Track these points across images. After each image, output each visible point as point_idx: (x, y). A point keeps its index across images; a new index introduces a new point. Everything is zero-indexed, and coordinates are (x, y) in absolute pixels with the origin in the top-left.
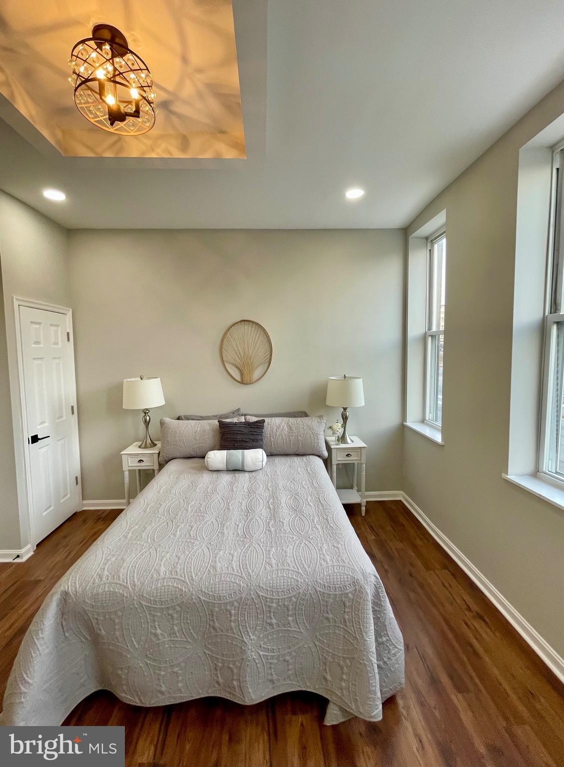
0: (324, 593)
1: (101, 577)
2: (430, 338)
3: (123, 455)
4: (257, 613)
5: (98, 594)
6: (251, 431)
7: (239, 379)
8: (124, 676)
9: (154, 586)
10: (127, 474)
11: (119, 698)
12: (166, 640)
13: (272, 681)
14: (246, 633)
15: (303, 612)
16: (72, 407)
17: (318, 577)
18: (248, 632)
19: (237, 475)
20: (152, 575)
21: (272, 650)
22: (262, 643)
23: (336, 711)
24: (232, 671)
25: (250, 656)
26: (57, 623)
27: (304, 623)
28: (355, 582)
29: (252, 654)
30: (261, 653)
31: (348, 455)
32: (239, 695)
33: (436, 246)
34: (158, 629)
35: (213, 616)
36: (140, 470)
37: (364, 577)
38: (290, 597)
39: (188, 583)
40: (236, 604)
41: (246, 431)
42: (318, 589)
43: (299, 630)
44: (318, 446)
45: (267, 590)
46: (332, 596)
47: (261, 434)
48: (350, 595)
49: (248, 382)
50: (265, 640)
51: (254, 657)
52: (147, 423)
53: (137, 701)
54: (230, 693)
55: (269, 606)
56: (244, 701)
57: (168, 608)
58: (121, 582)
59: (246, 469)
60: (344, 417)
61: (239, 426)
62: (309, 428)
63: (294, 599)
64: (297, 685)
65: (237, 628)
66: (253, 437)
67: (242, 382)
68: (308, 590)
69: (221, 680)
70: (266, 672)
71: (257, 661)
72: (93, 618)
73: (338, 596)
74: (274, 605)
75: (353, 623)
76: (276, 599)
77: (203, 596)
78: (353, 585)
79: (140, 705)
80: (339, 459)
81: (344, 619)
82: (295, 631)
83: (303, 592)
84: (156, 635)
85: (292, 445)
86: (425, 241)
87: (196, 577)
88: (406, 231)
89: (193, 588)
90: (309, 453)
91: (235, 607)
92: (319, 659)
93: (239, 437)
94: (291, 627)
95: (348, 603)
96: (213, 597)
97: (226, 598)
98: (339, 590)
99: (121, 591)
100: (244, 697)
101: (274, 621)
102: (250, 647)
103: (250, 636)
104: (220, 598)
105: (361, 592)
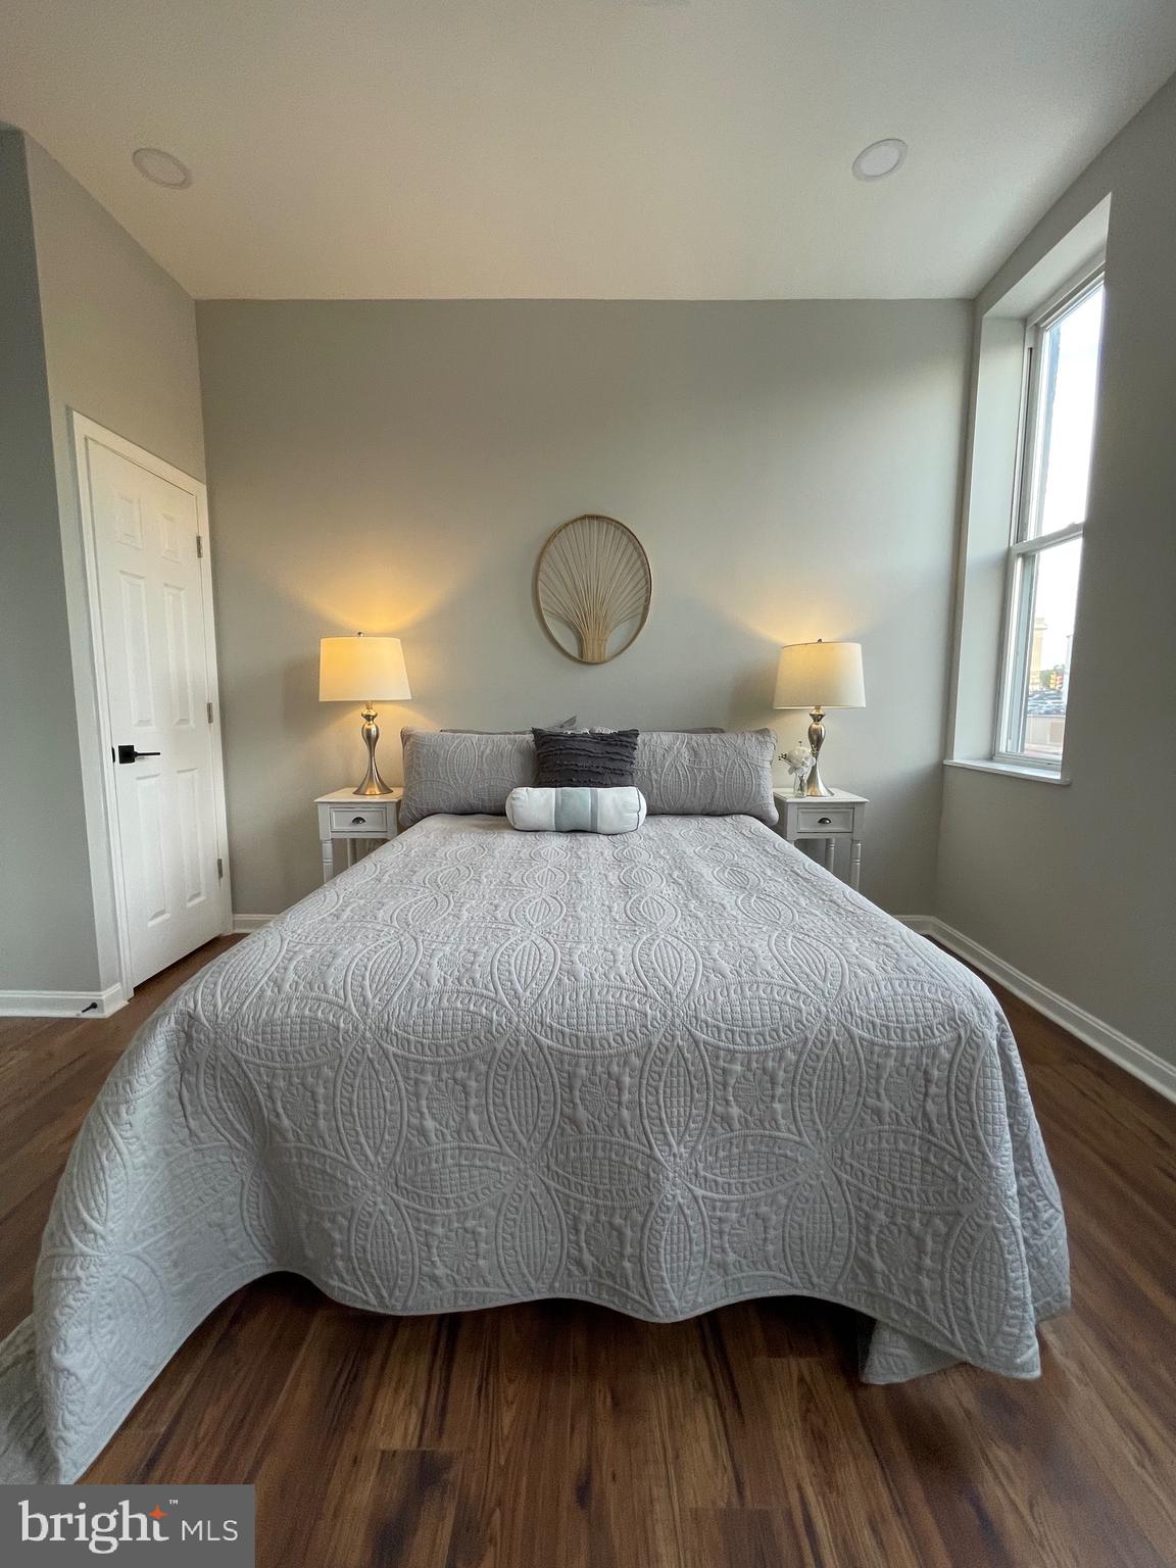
0: (873, 1043)
1: (278, 985)
2: (1020, 561)
3: (319, 807)
4: (692, 1086)
5: (271, 1022)
6: (608, 753)
7: (575, 653)
8: (337, 1236)
9: (415, 1007)
10: (328, 848)
11: (323, 1289)
12: (448, 1145)
13: (723, 1267)
14: (661, 1136)
15: (814, 1091)
16: (209, 706)
17: (854, 1003)
18: (665, 1134)
19: (582, 838)
20: (411, 984)
21: (726, 1186)
22: (701, 1165)
23: (904, 1349)
24: (621, 1234)
25: (670, 1197)
26: (169, 1095)
27: (814, 1123)
28: (955, 1020)
29: (675, 1190)
30: (699, 1192)
31: (822, 821)
32: (637, 1297)
33: (1047, 337)
34: (427, 1115)
35: (571, 1088)
36: (354, 841)
37: (978, 1009)
38: (782, 1050)
39: (507, 1003)
40: (636, 1061)
41: (597, 749)
42: (857, 1032)
43: (797, 1139)
44: (759, 792)
45: (719, 1028)
46: (893, 1051)
47: (630, 760)
48: (943, 1050)
49: (596, 660)
50: (710, 1158)
51: (681, 1200)
52: (371, 740)
53: (373, 1301)
54: (613, 1291)
55: (724, 1070)
56: (651, 1312)
57: (454, 1063)
58: (331, 997)
59: (601, 826)
60: (815, 738)
61: (581, 741)
62: (738, 752)
63: (791, 1056)
64: (786, 1282)
65: (637, 1122)
66: (611, 765)
67: (581, 660)
68: (829, 1032)
69: (587, 1258)
70: (709, 1241)
71: (687, 1212)
72: (259, 1083)
73: (909, 1052)
74: (738, 1068)
75: (951, 1123)
76: (744, 1052)
77: (546, 1036)
78: (951, 1027)
79: (381, 1310)
80: (802, 829)
81: (925, 1114)
82: (787, 1140)
83: (816, 1038)
84: (422, 1132)
85: (698, 790)
86: (1021, 326)
87: (525, 991)
88: (974, 306)
89: (518, 1015)
90: (738, 809)
91: (632, 1070)
92: (850, 1218)
93: (583, 763)
94: (778, 1129)
95: (936, 1073)
96: (574, 1039)
97: (609, 1044)
98: (912, 1036)
99: (331, 1018)
100: (651, 1303)
101: (735, 1111)
102: (671, 1175)
103: (670, 1146)
104: (591, 1042)
105: (973, 1045)
